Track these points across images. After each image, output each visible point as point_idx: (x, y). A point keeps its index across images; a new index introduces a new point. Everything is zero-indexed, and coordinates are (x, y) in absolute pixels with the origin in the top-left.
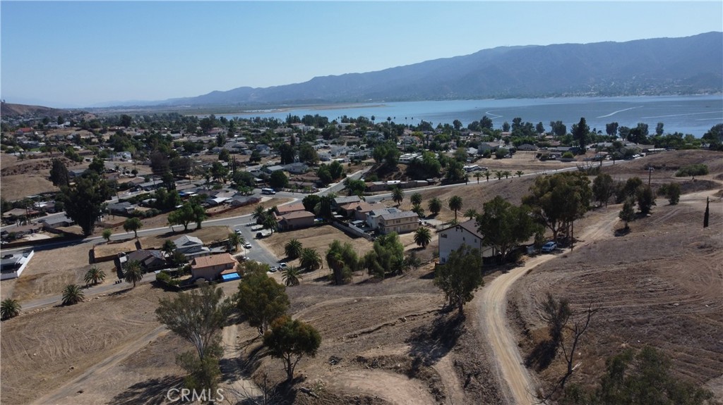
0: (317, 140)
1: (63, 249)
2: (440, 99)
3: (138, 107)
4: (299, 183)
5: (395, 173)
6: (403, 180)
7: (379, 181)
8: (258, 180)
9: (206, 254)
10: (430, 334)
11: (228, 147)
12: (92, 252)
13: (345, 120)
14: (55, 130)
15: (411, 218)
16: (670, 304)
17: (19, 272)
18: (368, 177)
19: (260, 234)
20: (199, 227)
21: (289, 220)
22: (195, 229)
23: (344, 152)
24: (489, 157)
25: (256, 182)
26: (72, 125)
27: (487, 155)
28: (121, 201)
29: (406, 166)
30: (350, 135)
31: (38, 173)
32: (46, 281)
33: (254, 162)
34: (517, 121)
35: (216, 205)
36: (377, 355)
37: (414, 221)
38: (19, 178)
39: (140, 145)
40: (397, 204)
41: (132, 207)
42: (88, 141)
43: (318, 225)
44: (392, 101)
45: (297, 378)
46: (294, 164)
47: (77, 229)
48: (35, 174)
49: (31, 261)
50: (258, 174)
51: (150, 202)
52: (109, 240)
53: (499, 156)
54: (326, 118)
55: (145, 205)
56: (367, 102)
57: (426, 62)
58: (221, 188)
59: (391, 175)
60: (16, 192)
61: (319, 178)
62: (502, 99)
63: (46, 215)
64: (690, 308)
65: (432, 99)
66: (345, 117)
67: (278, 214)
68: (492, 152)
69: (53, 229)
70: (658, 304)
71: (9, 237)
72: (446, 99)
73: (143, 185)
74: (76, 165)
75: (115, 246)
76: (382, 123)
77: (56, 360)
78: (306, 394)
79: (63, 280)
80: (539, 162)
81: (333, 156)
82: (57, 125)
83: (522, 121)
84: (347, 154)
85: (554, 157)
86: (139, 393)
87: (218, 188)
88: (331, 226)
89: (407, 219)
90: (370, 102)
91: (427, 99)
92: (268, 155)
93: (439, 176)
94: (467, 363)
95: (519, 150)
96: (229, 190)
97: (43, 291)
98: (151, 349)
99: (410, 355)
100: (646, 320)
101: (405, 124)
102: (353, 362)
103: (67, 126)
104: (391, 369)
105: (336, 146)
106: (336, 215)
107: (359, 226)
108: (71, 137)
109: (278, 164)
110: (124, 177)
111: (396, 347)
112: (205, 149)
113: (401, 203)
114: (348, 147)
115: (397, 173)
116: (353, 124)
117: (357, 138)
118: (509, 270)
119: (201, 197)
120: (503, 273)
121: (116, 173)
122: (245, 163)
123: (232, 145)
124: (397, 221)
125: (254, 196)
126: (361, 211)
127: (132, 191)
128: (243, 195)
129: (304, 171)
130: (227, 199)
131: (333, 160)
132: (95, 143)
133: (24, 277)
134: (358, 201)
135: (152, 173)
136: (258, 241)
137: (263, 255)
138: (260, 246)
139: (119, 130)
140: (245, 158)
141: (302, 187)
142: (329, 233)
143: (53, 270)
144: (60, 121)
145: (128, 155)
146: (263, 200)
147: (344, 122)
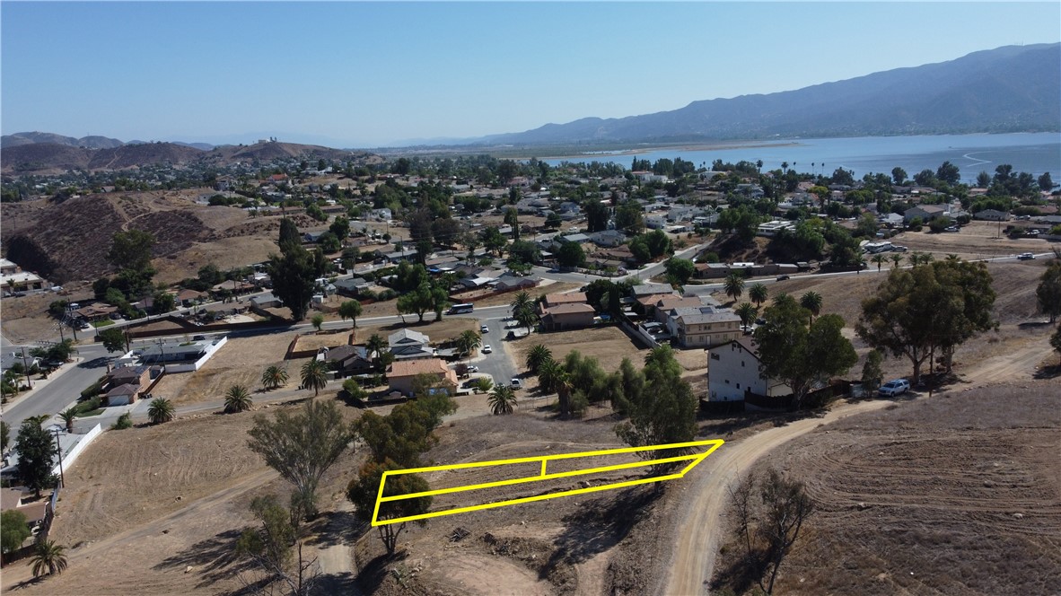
0: (656, 197)
1: (262, 337)
2: (892, 134)
3: (444, 147)
4: (601, 261)
5: (749, 251)
6: (759, 263)
7: (721, 262)
8: (545, 254)
9: (426, 357)
10: (604, 513)
11: (522, 204)
12: (292, 345)
13: (718, 166)
14: (313, 178)
15: (730, 323)
16: (1007, 514)
17: (199, 364)
18: (705, 256)
19: (512, 333)
20: (438, 319)
21: (556, 315)
22: (434, 321)
23: (690, 216)
24: (919, 230)
25: (543, 257)
26: (334, 172)
27: (915, 227)
28: (356, 276)
29: (767, 241)
30: (711, 189)
31: (268, 234)
32: (225, 378)
33: (550, 228)
34: (1004, 171)
35: (475, 287)
36: (512, 536)
37: (733, 328)
38: (244, 241)
39: (408, 200)
40: (731, 299)
41: (366, 285)
42: (348, 193)
43: (600, 326)
44: (812, 136)
45: (398, 554)
46: (605, 233)
47: (286, 313)
48: (264, 235)
49: (219, 351)
50: (547, 245)
51: (391, 279)
52: (320, 330)
53: (935, 230)
54: (690, 164)
55: (384, 284)
56: (770, 139)
57: (873, 74)
58: (489, 263)
59: (742, 253)
60: (236, 259)
61: (632, 255)
62: (1002, 132)
63: (262, 291)
64: (1039, 524)
65: (879, 134)
66: (720, 162)
67: (546, 306)
68: (925, 220)
69: (261, 310)
70: (985, 510)
71: (207, 317)
72: (903, 133)
73: (390, 256)
74: (318, 224)
75: (323, 337)
76: (772, 172)
77: (173, 485)
78: (395, 580)
79: (244, 378)
80: (1005, 240)
81: (669, 221)
82: (317, 172)
83: (1013, 171)
84: (693, 218)
85: (1036, 232)
86: (221, 544)
87: (486, 262)
88: (616, 328)
89: (722, 324)
90: (776, 138)
91: (870, 134)
92: (575, 218)
93: (820, 258)
94: (624, 569)
95: (975, 218)
96: (501, 267)
97: (214, 391)
98: (276, 485)
99: (556, 543)
100: (947, 537)
101: (810, 173)
102: (479, 541)
103: (328, 173)
104: (522, 559)
105: (680, 207)
106: (628, 312)
107: (654, 331)
108: (328, 187)
109: (582, 231)
110: (371, 244)
111: (545, 527)
112: (492, 208)
113: (738, 298)
114: (698, 208)
115: (752, 251)
116: (724, 173)
117: (719, 195)
118: (791, 421)
119: (460, 276)
120: (776, 426)
121: (362, 238)
122: (537, 228)
123: (529, 203)
124: (705, 328)
125: (528, 278)
126: (661, 308)
127: (375, 263)
128: (515, 275)
129: (617, 243)
130: (492, 279)
131: (669, 227)
132: (355, 196)
133: (202, 371)
134: (668, 293)
135: (411, 239)
136: (505, 343)
137: (500, 366)
138: (503, 352)
139: (393, 179)
140: (541, 222)
141: (604, 267)
142: (609, 339)
143: (239, 364)
144: (321, 166)
145: (386, 213)
146: (542, 284)
147: (714, 169)
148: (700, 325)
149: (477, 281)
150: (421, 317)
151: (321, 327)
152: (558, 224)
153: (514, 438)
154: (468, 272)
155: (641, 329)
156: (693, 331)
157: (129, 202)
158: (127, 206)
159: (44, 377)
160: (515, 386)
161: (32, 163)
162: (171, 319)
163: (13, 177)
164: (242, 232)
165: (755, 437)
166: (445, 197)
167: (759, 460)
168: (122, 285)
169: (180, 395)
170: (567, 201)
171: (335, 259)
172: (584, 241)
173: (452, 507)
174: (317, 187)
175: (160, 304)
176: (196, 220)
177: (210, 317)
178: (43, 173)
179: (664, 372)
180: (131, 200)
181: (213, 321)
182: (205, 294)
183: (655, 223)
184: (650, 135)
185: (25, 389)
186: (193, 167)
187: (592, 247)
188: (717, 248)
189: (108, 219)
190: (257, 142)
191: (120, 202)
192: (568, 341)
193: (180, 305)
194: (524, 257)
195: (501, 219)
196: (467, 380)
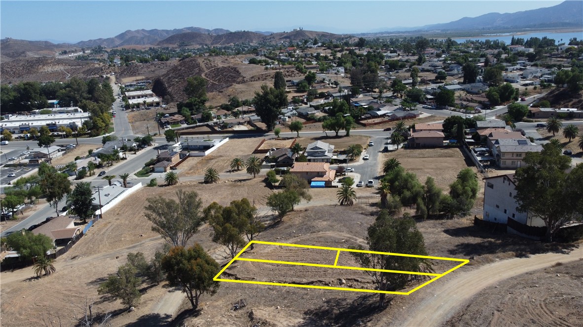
0: (519, 62)
1: (247, 139)
4: (465, 103)
5: (575, 100)
6: (581, 109)
7: (551, 107)
8: (429, 97)
9: (327, 159)
10: (337, 313)
11: (425, 66)
12: (260, 145)
13: (573, 42)
14: (309, 49)
17: (207, 152)
18: (539, 103)
19: (387, 148)
20: (347, 135)
21: (417, 138)
22: (345, 136)
23: (539, 74)
25: (427, 99)
26: (322, 46)
28: (311, 106)
30: (561, 57)
33: (438, 80)
35: (378, 116)
36: (264, 318)
39: (357, 62)
40: (551, 134)
41: (314, 112)
42: (326, 58)
43: (447, 147)
45: (196, 311)
46: (473, 84)
47: (263, 126)
48: (269, 81)
49: (221, 146)
50: (433, 92)
51: (329, 109)
52: (278, 137)
55: (325, 112)
58: (392, 102)
59: (569, 102)
61: (487, 100)
69: (253, 124)
71: (223, 126)
73: (334, 95)
74: (300, 75)
75: (279, 142)
81: (523, 78)
82: (313, 46)
84: (542, 76)
87: (389, 101)
88: (457, 150)
92: (456, 74)
96: (398, 104)
103: (319, 46)
105: (534, 68)
106: (469, 139)
107: (482, 154)
108: (315, 54)
109: (459, 83)
110: (327, 87)
111: (290, 316)
112: (407, 67)
113: (556, 134)
114: (547, 70)
115: (577, 100)
116: (576, 47)
117: (566, 61)
118: (534, 253)
119: (369, 109)
120: (517, 256)
121: (323, 84)
122: (430, 81)
123: (429, 64)
124: (517, 155)
125: (412, 112)
126: (491, 138)
127: (325, 99)
128: (404, 110)
129: (481, 91)
130: (389, 112)
131: (522, 82)
132: (330, 60)
133: (208, 156)
134: (502, 127)
135: (351, 85)
136: (380, 154)
137: (369, 169)
138: (376, 159)
139: (353, 50)
140: (433, 76)
141: (466, 107)
142: (449, 157)
143: (228, 154)
144: (315, 43)
145: (342, 69)
146: (421, 116)
147: (570, 44)
148: (513, 153)
149: (379, 113)
150: (337, 133)
151: (280, 136)
152: (444, 78)
153: (331, 227)
154: (375, 107)
155: (473, 151)
156: (506, 157)
157: (208, 62)
158: (207, 64)
159: (135, 153)
160: (369, 184)
161: (186, 43)
162: (208, 126)
163: (177, 49)
164: (259, 79)
165: (493, 265)
166: (379, 61)
167: (485, 290)
168: (190, 106)
169: (191, 169)
170: (455, 63)
171: (304, 96)
172: (459, 89)
173: (253, 279)
174: (309, 54)
175: (204, 117)
176: (238, 72)
177: (225, 126)
178: (190, 47)
179: (464, 188)
180: (209, 60)
181: (226, 128)
182: (230, 112)
183: (512, 79)
184: (532, 23)
185: (124, 159)
186: (259, 44)
187: (463, 94)
188: (551, 97)
189: (197, 70)
190: (293, 30)
191: (204, 61)
192: (421, 156)
193: (216, 118)
194: (415, 98)
195: (409, 74)
196: (342, 177)
